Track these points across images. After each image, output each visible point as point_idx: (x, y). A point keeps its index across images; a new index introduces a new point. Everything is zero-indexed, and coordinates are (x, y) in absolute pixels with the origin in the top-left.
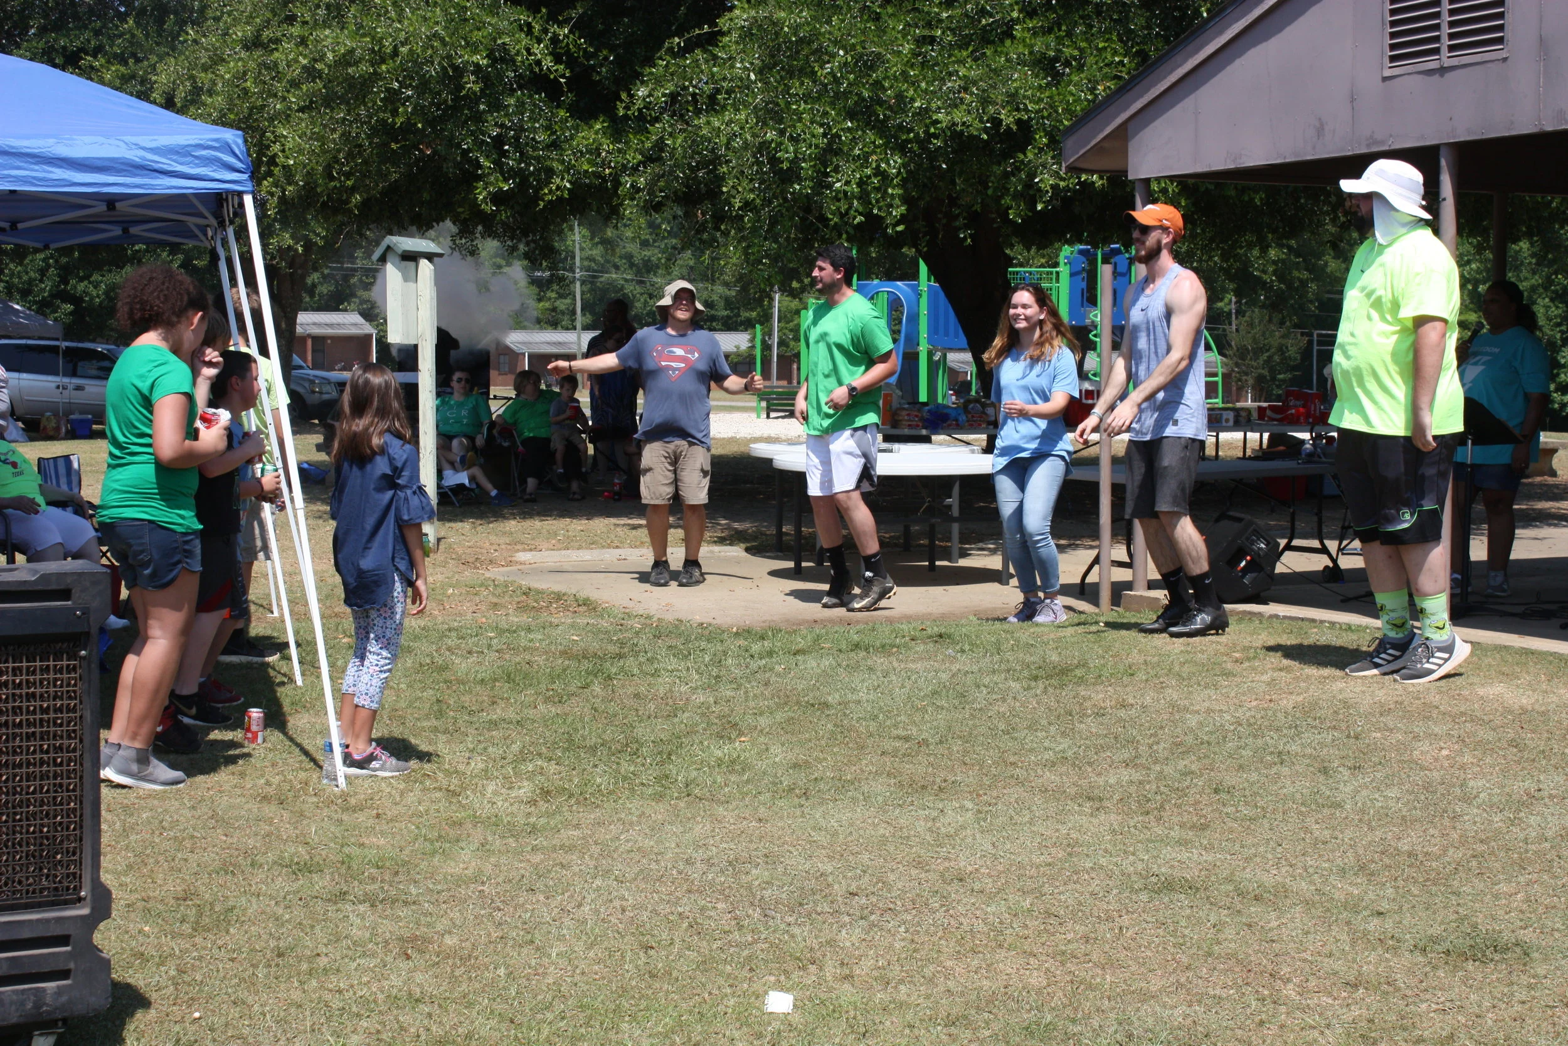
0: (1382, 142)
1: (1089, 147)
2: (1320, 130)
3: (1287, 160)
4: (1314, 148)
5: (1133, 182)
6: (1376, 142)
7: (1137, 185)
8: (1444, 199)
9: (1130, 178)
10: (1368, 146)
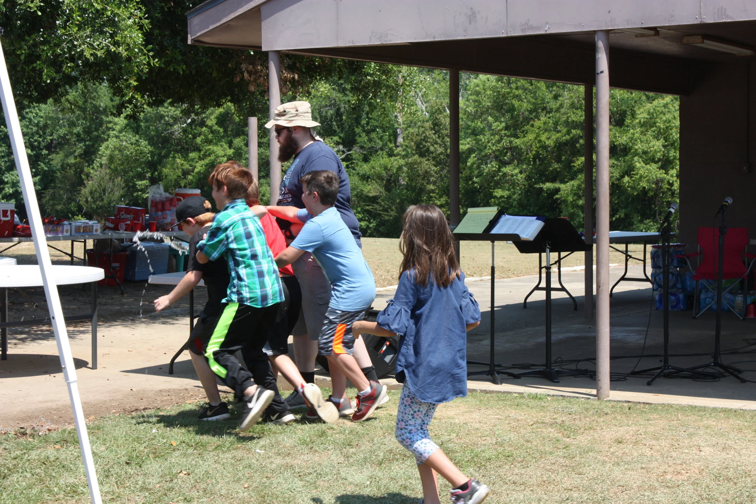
0: (539, 28)
1: (218, 24)
2: (472, 17)
3: (437, 39)
4: (465, 31)
5: (266, 53)
6: (532, 28)
7: (271, 56)
8: (602, 72)
9: (264, 49)
10: (523, 30)
